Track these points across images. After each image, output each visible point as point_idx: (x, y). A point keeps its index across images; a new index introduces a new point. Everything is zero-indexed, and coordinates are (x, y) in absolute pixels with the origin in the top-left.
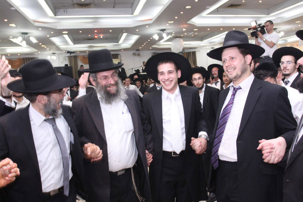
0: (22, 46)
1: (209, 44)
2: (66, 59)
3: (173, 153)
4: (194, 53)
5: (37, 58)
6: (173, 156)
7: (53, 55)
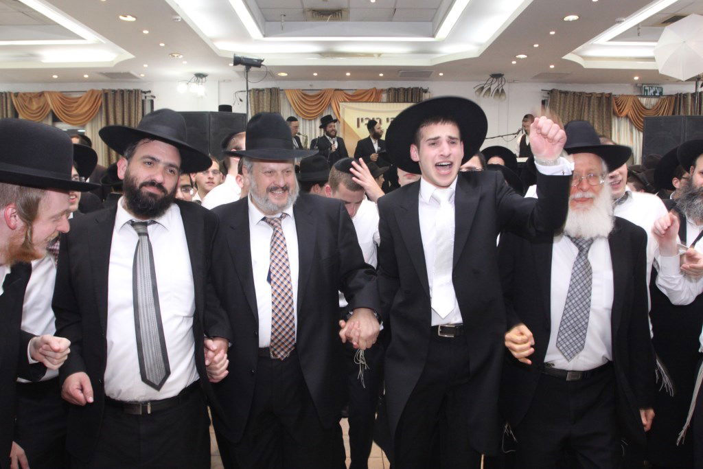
0: (83, 39)
2: (241, 100)
3: (439, 330)
5: (150, 92)
6: (439, 334)
7: (197, 82)
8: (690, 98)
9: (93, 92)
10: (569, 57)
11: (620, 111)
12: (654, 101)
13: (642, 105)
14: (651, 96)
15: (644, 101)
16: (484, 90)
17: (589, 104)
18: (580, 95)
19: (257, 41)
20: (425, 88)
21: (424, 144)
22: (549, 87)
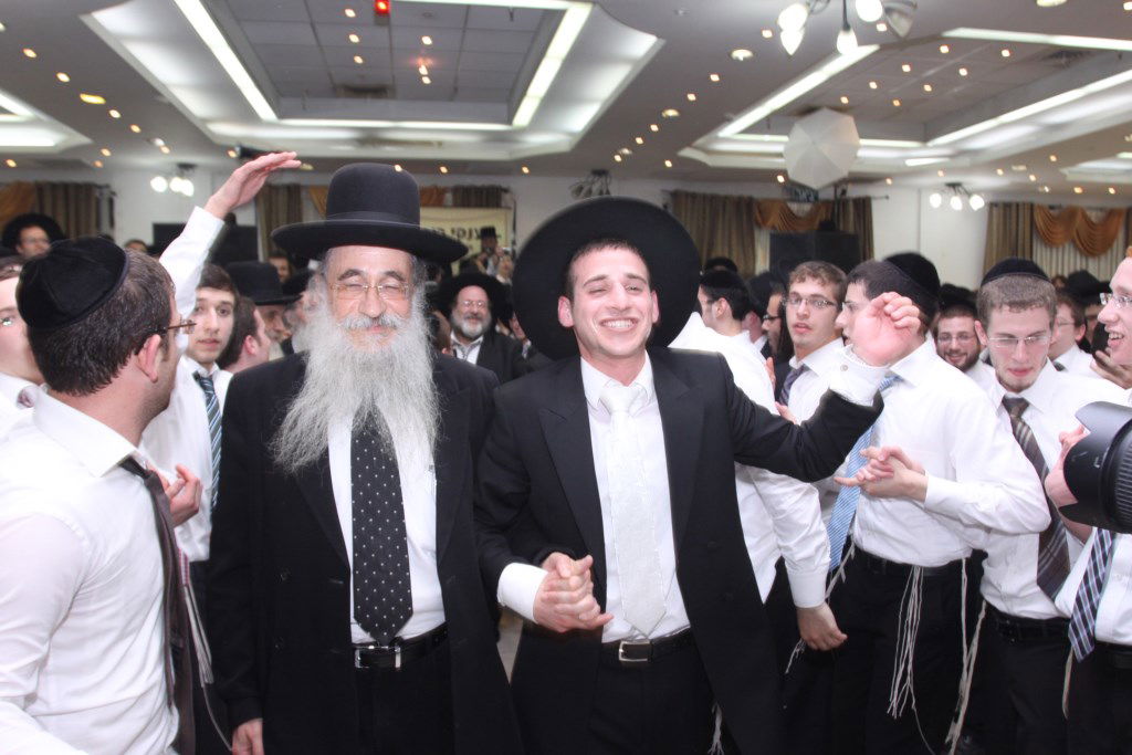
1: (947, 160)
3: (621, 649)
4: (864, 207)
5: (108, 186)
7: (181, 175)
8: (851, 204)
9: (19, 185)
10: (687, 153)
11: (765, 221)
12: (807, 207)
13: (791, 212)
14: (804, 201)
15: (794, 207)
16: (584, 191)
17: (724, 210)
18: (713, 199)
19: (269, 125)
20: (504, 185)
21: (580, 292)
22: (672, 186)
